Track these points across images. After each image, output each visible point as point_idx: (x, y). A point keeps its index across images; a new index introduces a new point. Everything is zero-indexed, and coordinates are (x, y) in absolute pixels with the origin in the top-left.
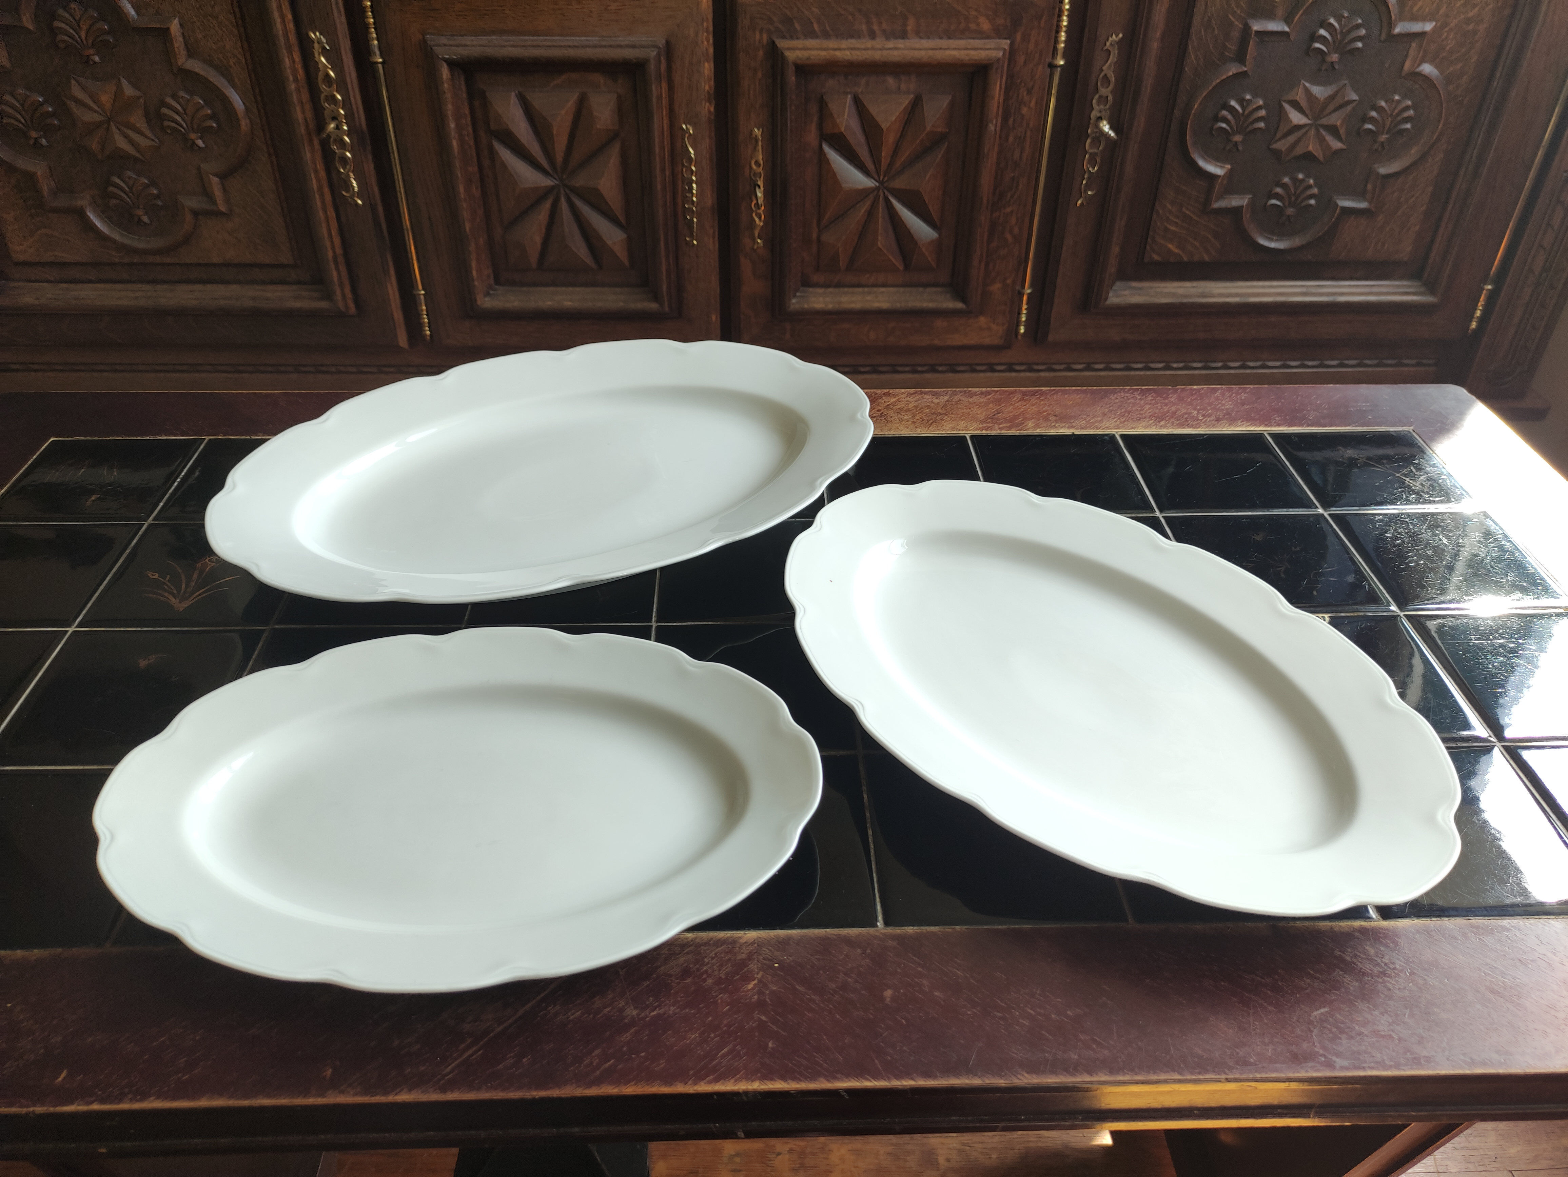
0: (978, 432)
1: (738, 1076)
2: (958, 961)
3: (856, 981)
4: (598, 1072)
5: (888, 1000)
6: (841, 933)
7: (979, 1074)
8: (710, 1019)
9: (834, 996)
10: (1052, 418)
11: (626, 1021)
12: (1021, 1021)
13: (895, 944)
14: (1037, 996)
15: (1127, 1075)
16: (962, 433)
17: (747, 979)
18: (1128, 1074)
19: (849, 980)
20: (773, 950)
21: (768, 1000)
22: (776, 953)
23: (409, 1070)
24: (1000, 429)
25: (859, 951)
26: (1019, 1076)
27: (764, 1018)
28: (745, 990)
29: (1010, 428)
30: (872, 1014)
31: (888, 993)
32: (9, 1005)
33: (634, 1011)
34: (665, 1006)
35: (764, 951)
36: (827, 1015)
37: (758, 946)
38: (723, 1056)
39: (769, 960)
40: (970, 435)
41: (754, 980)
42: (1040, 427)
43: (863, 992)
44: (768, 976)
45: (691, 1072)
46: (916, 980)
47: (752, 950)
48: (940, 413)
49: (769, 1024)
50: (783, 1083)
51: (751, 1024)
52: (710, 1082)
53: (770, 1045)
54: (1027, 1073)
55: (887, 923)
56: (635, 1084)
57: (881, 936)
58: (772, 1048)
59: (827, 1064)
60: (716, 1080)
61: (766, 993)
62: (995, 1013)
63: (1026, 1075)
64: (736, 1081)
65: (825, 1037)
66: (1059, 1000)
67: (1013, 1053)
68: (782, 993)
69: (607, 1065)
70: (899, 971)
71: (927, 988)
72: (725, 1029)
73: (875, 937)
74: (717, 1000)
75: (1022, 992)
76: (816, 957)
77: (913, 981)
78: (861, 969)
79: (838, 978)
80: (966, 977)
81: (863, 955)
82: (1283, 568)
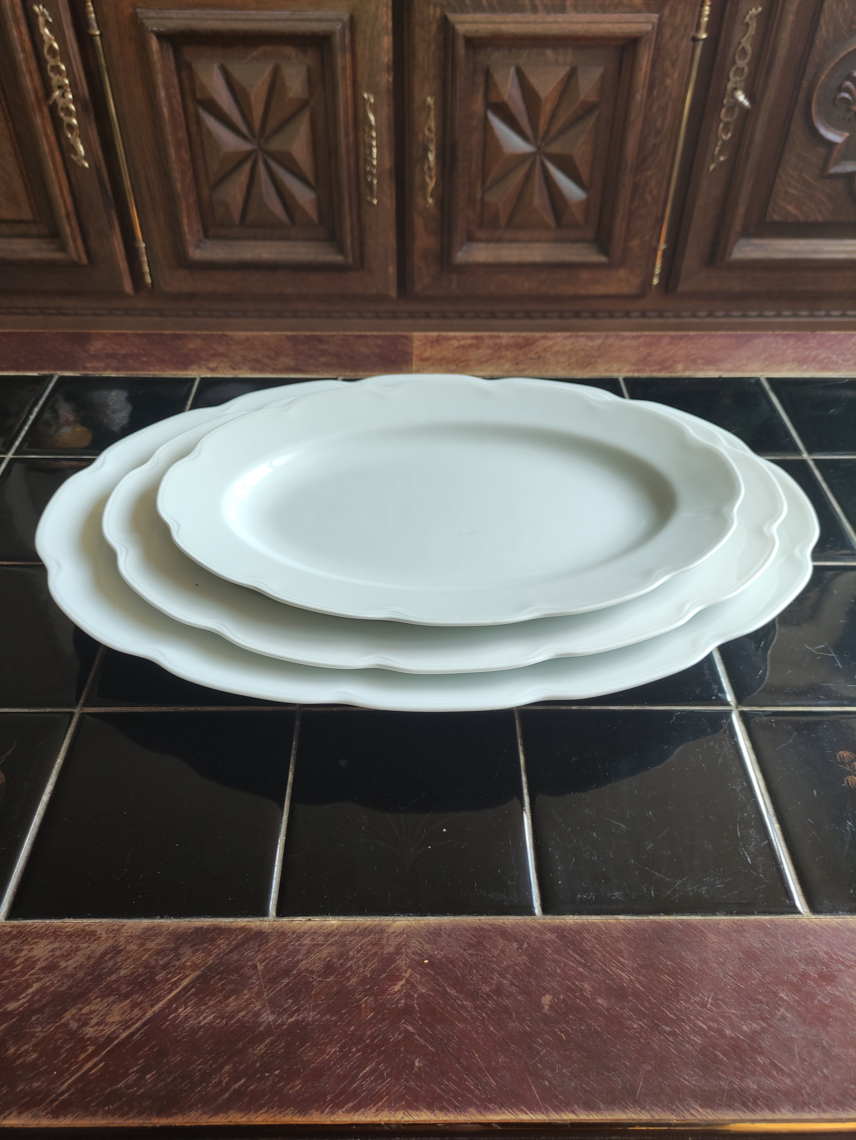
0: (629, 375)
1: (380, 1104)
2: (622, 960)
3: (512, 984)
4: (227, 1095)
5: (546, 1007)
6: (496, 922)
7: (648, 1108)
8: (352, 1028)
9: (488, 1002)
10: (700, 361)
11: (261, 1029)
12: (692, 1037)
13: (554, 936)
14: (709, 1006)
15: (813, 1113)
16: (615, 375)
17: (394, 978)
18: (814, 1111)
19: (505, 981)
20: (423, 942)
21: (416, 1006)
22: (426, 946)
23: (22, 1087)
24: (652, 373)
25: (515, 945)
26: (692, 1111)
27: (410, 1028)
28: (391, 992)
29: (660, 370)
30: (528, 1026)
31: (547, 1000)
33: (270, 1016)
34: (304, 1010)
35: (413, 943)
36: (479, 1026)
37: (407, 936)
38: (364, 1077)
39: (419, 954)
40: (624, 377)
41: (402, 980)
42: (689, 371)
43: (519, 998)
44: (417, 975)
45: (329, 1098)
46: (577, 983)
47: (400, 942)
48: (594, 355)
49: (416, 1036)
50: (429, 1114)
51: (397, 1035)
52: (348, 1111)
53: (417, 1064)
54: (702, 1107)
55: (546, 910)
56: (266, 1112)
57: (539, 926)
58: (418, 1068)
59: (479, 1090)
60: (355, 1109)
61: (414, 996)
62: (664, 1027)
63: (700, 1109)
64: (377, 1111)
65: (477, 1055)
66: (733, 1011)
67: (685, 1079)
68: (431, 996)
69: (237, 1085)
70: (558, 971)
71: (589, 993)
72: (368, 1041)
73: (533, 928)
74: (361, 1005)
75: (692, 1000)
76: (469, 952)
77: (574, 984)
78: (517, 968)
79: (492, 979)
80: (631, 980)
81: (520, 950)
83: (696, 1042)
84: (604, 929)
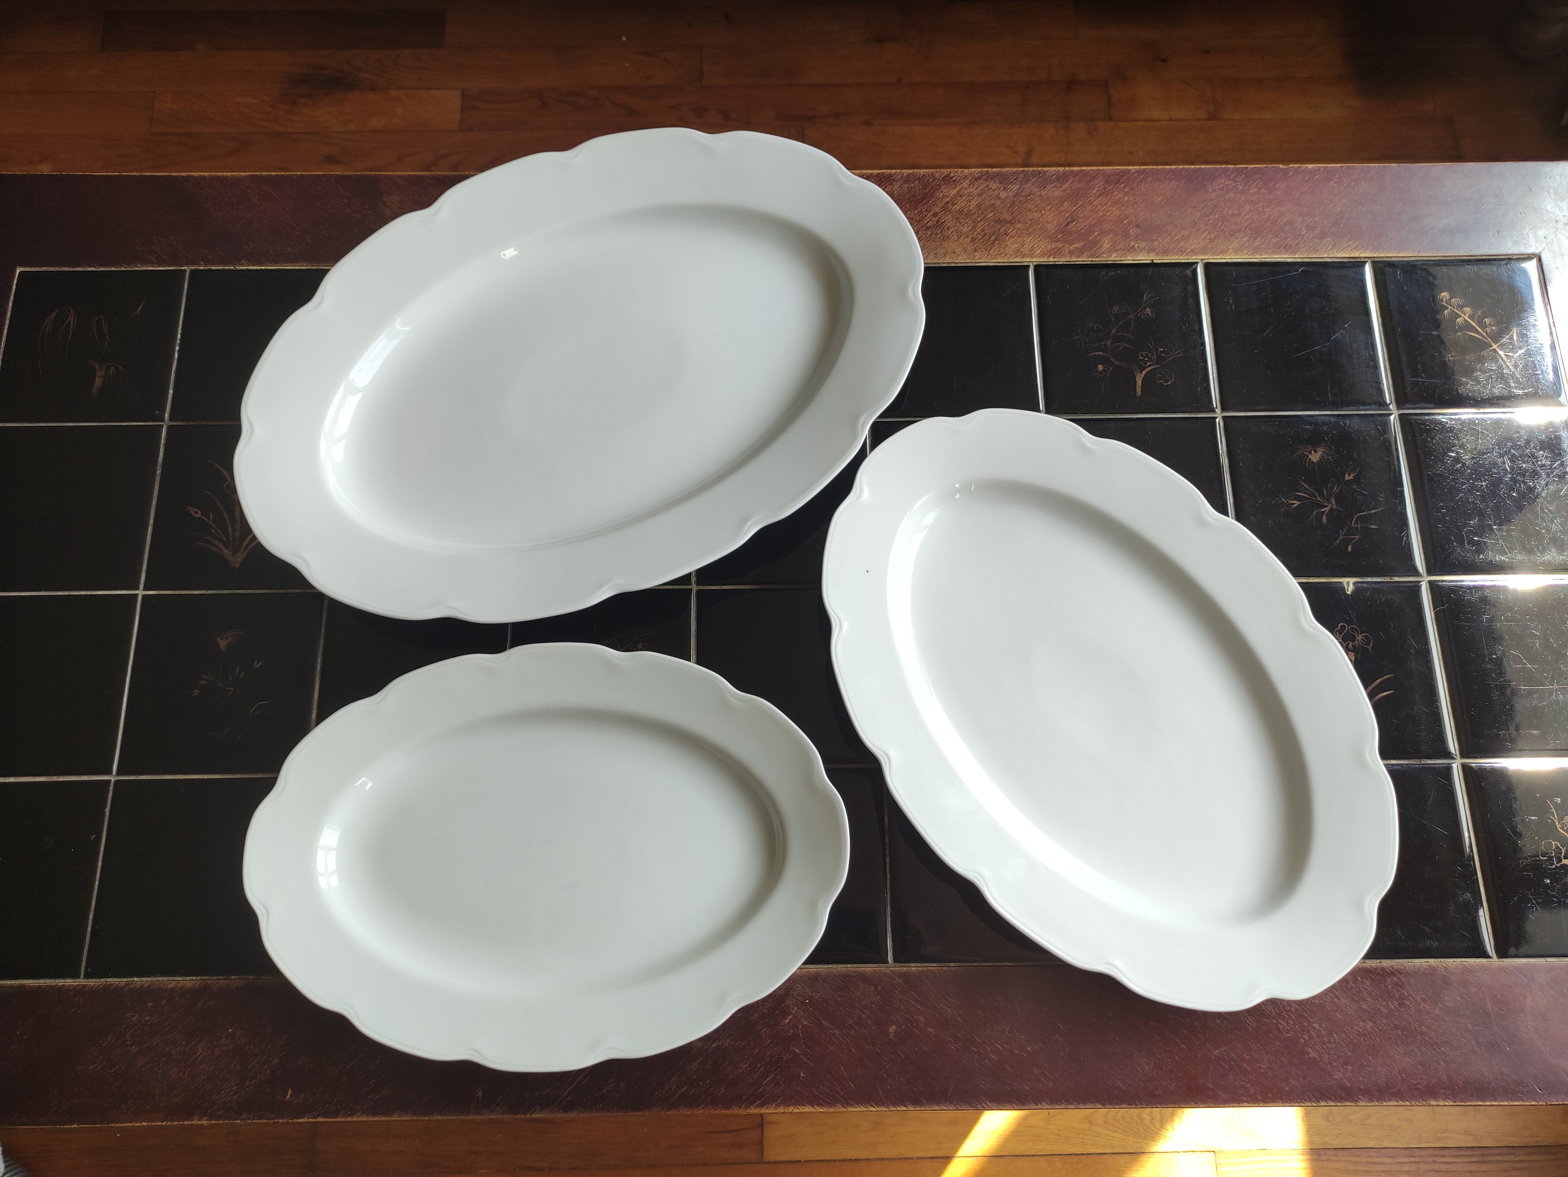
0: (1043, 260)
1: (778, 1102)
2: (949, 999)
3: (869, 1017)
4: (676, 1097)
5: (892, 1035)
6: (859, 969)
7: (955, 1103)
8: (757, 1051)
9: (851, 1031)
10: (1133, 231)
11: (694, 1052)
12: (991, 1055)
13: (900, 981)
14: (1006, 1033)
15: (1063, 1105)
16: (1026, 261)
17: (785, 1013)
19: (863, 1016)
20: (805, 986)
21: (801, 1034)
22: (807, 989)
23: (538, 1093)
24: (1071, 253)
25: (872, 988)
26: (983, 1104)
27: (797, 1050)
28: (783, 1024)
29: (1080, 252)
30: (879, 1048)
31: (893, 1029)
32: (230, 1030)
33: (699, 1043)
34: (722, 1038)
35: (798, 987)
36: (844, 1049)
37: (793, 982)
38: (766, 1084)
39: (802, 996)
40: (1035, 263)
41: (790, 1016)
42: (1117, 250)
43: (873, 1028)
44: (801, 1011)
45: (744, 1098)
46: (915, 1017)
47: (788, 986)
48: (1005, 219)
49: (801, 1056)
50: (810, 1108)
51: (787, 1055)
52: (757, 1107)
53: (802, 1075)
54: (990, 1102)
55: (896, 960)
56: (703, 1108)
57: (890, 974)
58: (803, 1077)
59: (843, 1092)
60: (762, 1105)
61: (799, 1027)
62: (973, 1048)
63: (989, 1103)
64: (776, 1106)
65: (842, 1069)
66: (1022, 1037)
67: (982, 1084)
68: (811, 1027)
69: (682, 1091)
70: (902, 1007)
71: (922, 1024)
72: (768, 1060)
73: (886, 974)
74: (762, 1034)
75: (995, 1029)
76: (838, 993)
77: (913, 1017)
78: (873, 1005)
79: (855, 1014)
80: (953, 1014)
81: (875, 992)
82: (1327, 509)
83: (993, 1059)
84: (938, 974)
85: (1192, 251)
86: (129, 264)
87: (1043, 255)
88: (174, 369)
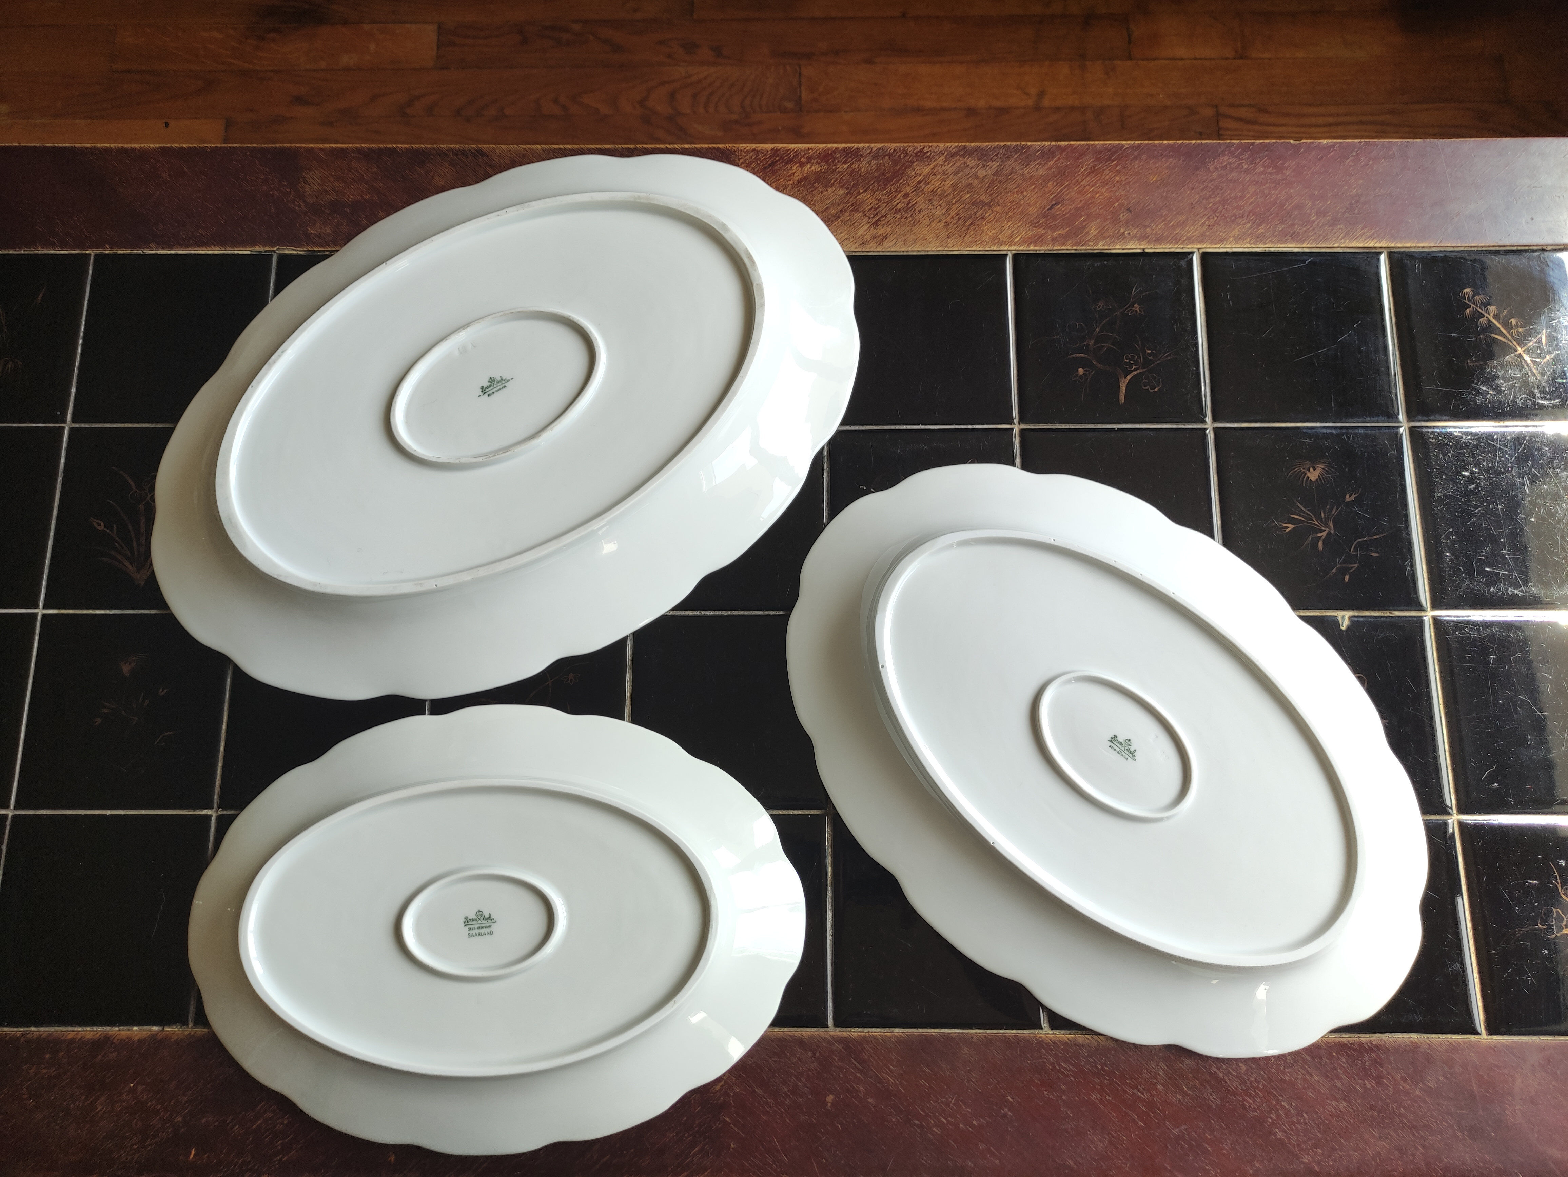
0: (1023, 249)
2: (891, 1067)
3: (805, 1085)
5: (829, 1105)
6: (796, 1034)
8: (685, 1119)
9: (786, 1100)
10: (1124, 216)
12: (934, 1129)
13: (840, 1047)
14: (951, 1105)
16: (1003, 249)
19: (799, 1083)
21: (732, 1102)
24: (1054, 240)
25: (810, 1054)
27: (728, 1119)
28: (713, 1091)
29: (1065, 238)
30: (815, 1118)
31: (830, 1098)
32: (132, 1085)
36: (778, 1118)
38: (694, 1155)
40: (1014, 252)
42: (1105, 238)
43: (810, 1097)
44: (733, 1077)
45: (670, 1169)
46: (854, 1086)
48: (982, 201)
49: (732, 1126)
51: (717, 1125)
53: (732, 1146)
55: (837, 1024)
57: (830, 1038)
58: (733, 1148)
59: (776, 1165)
61: (730, 1095)
62: (914, 1121)
65: (775, 1140)
66: (968, 1110)
67: (923, 1160)
68: (744, 1094)
69: (605, 1159)
70: (841, 1076)
71: (862, 1093)
72: (696, 1129)
73: (824, 1039)
74: (691, 1101)
75: (940, 1101)
76: (773, 1059)
77: (852, 1086)
78: (810, 1072)
79: (790, 1081)
80: (896, 1083)
81: (813, 1058)
82: (1324, 534)
83: (937, 1133)
84: (881, 1041)
85: (1189, 239)
86: (28, 246)
87: (1023, 242)
88: (77, 364)
